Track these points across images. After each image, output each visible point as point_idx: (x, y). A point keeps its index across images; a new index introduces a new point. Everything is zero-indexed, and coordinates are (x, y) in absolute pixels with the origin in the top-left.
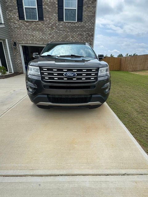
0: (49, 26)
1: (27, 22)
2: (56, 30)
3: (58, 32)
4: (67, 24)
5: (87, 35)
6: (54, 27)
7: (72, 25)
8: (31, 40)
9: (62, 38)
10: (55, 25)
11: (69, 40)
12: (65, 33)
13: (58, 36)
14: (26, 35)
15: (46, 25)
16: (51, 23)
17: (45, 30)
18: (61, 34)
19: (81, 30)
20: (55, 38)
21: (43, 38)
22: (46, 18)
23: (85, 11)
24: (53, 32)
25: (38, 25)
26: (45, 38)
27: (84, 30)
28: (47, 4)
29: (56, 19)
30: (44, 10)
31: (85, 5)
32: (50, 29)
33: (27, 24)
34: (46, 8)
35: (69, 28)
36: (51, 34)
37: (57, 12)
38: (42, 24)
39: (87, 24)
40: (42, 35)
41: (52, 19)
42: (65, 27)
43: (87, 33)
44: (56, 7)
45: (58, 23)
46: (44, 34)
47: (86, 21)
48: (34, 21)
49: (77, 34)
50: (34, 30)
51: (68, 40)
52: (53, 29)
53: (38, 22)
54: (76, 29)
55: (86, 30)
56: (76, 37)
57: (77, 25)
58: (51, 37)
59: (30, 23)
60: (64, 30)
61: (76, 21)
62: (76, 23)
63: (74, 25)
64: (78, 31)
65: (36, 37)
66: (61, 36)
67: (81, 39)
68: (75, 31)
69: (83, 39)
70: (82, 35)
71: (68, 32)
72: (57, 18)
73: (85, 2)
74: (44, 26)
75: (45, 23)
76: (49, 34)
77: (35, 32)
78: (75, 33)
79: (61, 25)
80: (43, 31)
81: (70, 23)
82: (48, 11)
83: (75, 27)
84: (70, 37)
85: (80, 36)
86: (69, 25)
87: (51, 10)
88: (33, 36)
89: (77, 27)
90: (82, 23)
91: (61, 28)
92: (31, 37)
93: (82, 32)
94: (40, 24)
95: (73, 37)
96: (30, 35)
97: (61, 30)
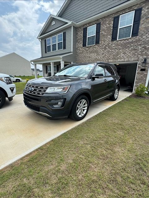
0: (103, 47)
1: (88, 47)
2: (109, 50)
3: (110, 51)
4: (120, 42)
5: (143, 49)
6: (107, 48)
7: (125, 42)
8: (88, 61)
9: (113, 56)
10: (108, 45)
11: (120, 56)
12: (117, 51)
13: (110, 54)
14: (85, 57)
15: (101, 46)
16: (104, 45)
17: (99, 51)
18: (112, 52)
19: (136, 44)
20: (106, 57)
21: (97, 58)
22: (101, 41)
23: (143, 24)
24: (106, 51)
25: (94, 49)
26: (98, 57)
27: (139, 44)
28: (104, 30)
29: (110, 40)
30: (101, 35)
31: (143, 18)
32: (103, 49)
33: (87, 49)
34: (102, 33)
35: (122, 45)
36: (104, 54)
37: (111, 34)
38: (97, 47)
39: (144, 37)
40: (96, 56)
41: (106, 41)
42: (118, 45)
43: (143, 46)
44: (111, 30)
45: (111, 43)
46: (98, 54)
47: (142, 34)
48: (92, 46)
49: (130, 49)
50: (91, 52)
51: (118, 57)
52: (106, 49)
53: (95, 46)
54: (129, 45)
55: (142, 43)
56: (128, 53)
57: (131, 41)
58: (103, 56)
59: (89, 48)
60: (116, 48)
61: (131, 37)
62: (130, 38)
63: (128, 41)
64: (132, 46)
65: (92, 58)
66: (112, 54)
67: (134, 54)
68: (128, 47)
69: (136, 53)
70: (136, 50)
71: (120, 49)
72: (111, 38)
73: (144, 14)
74: (99, 48)
75: (100, 45)
76: (102, 54)
77: (91, 54)
78: (127, 49)
79: (114, 44)
80: (97, 52)
81: (124, 40)
82: (104, 35)
83: (128, 43)
84: (121, 54)
85: (133, 51)
86: (122, 43)
87: (106, 33)
88: (90, 58)
89: (131, 42)
90: (138, 37)
91: (114, 46)
92: (88, 59)
93: (137, 47)
94: (96, 47)
95: (124, 53)
96: (88, 57)
97: (113, 49)
